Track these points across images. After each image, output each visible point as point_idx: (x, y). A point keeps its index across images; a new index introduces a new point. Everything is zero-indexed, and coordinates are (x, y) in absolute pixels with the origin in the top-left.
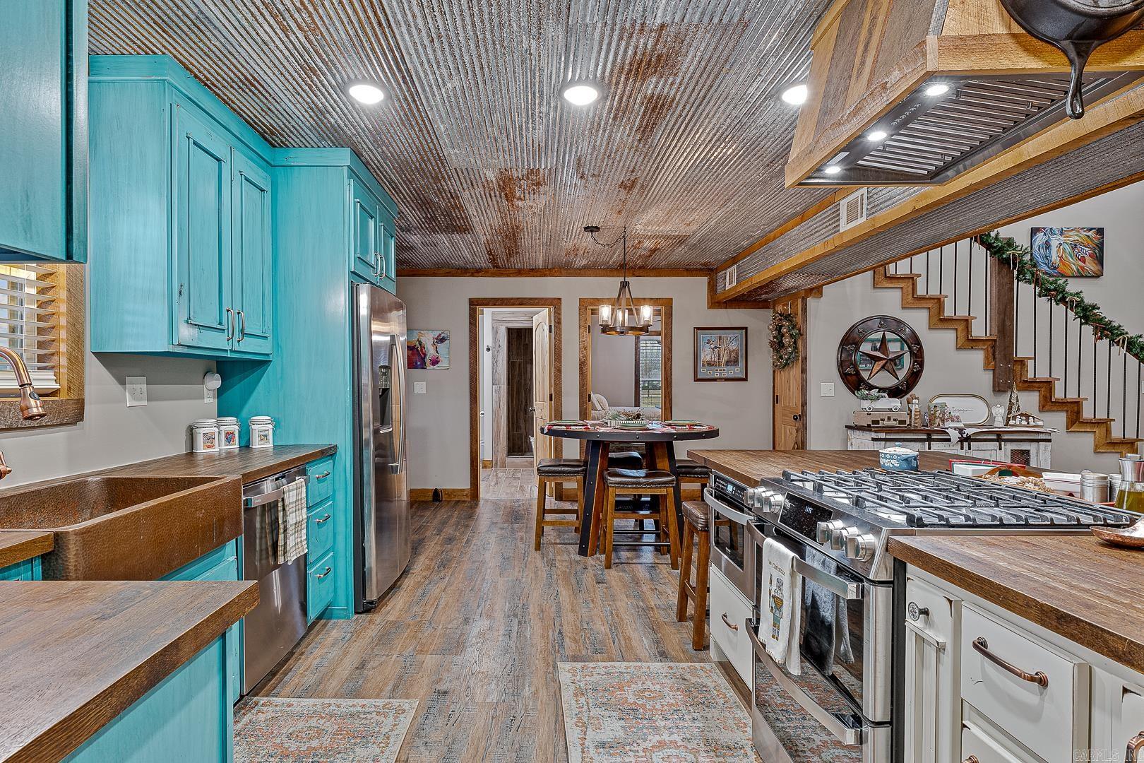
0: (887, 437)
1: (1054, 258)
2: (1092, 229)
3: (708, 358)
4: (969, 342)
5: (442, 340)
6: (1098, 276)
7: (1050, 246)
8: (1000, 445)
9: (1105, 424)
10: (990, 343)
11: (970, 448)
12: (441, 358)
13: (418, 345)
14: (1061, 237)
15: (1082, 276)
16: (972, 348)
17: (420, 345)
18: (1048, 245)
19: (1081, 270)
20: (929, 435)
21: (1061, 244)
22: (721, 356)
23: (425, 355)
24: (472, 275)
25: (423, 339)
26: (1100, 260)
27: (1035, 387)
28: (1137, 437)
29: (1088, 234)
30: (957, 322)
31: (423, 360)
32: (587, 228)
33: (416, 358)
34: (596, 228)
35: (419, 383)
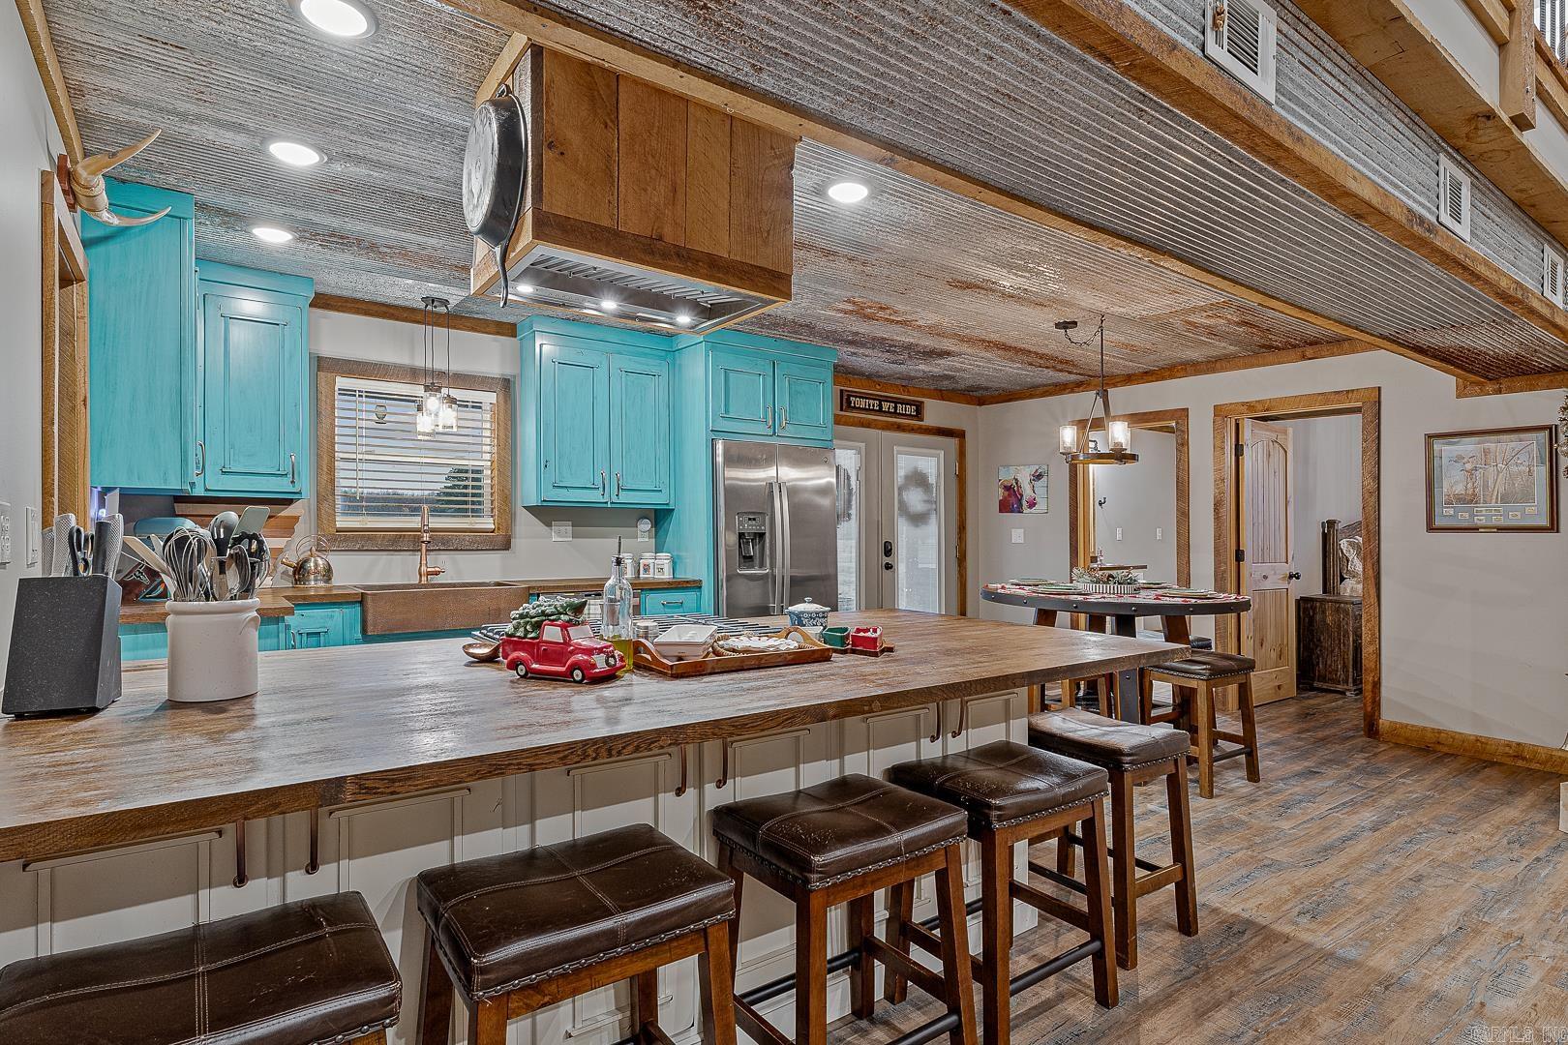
3: (1459, 489)
5: (1039, 477)
12: (1038, 500)
13: (1014, 483)
17: (1016, 484)
22: (1491, 484)
23: (1022, 496)
24: (1072, 391)
25: (1019, 477)
31: (1020, 501)
32: (1058, 325)
33: (1013, 500)
34: (1069, 323)
35: (1017, 530)
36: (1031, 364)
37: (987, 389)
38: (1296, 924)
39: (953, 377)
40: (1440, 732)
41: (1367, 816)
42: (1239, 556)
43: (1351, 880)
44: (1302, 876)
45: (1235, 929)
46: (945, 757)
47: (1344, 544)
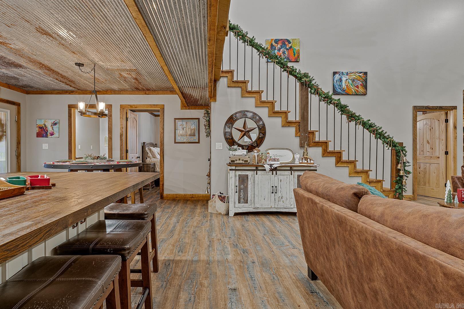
0: (236, 168)
1: (344, 86)
2: (361, 72)
3: (181, 133)
4: (288, 124)
5: (55, 124)
6: (365, 94)
7: (342, 80)
8: (291, 173)
9: (353, 163)
10: (298, 124)
11: (276, 174)
12: (55, 132)
13: (44, 126)
14: (347, 76)
15: (357, 95)
16: (289, 126)
17: (45, 126)
18: (341, 80)
19: (356, 92)
20: (257, 167)
21: (347, 80)
22: (187, 132)
23: (47, 131)
24: (70, 94)
25: (46, 124)
26: (365, 87)
27: (319, 145)
28: (370, 169)
29: (359, 75)
30: (282, 114)
31: (46, 133)
32: (76, 64)
33: (43, 132)
34: (81, 64)
35: (45, 144)
36: (57, 79)
37: (32, 87)
38: (179, 255)
39: (18, 79)
40: (177, 194)
41: (174, 220)
42: (127, 151)
43: (182, 238)
44: (172, 241)
45: (167, 264)
46: (78, 235)
47: (147, 148)
